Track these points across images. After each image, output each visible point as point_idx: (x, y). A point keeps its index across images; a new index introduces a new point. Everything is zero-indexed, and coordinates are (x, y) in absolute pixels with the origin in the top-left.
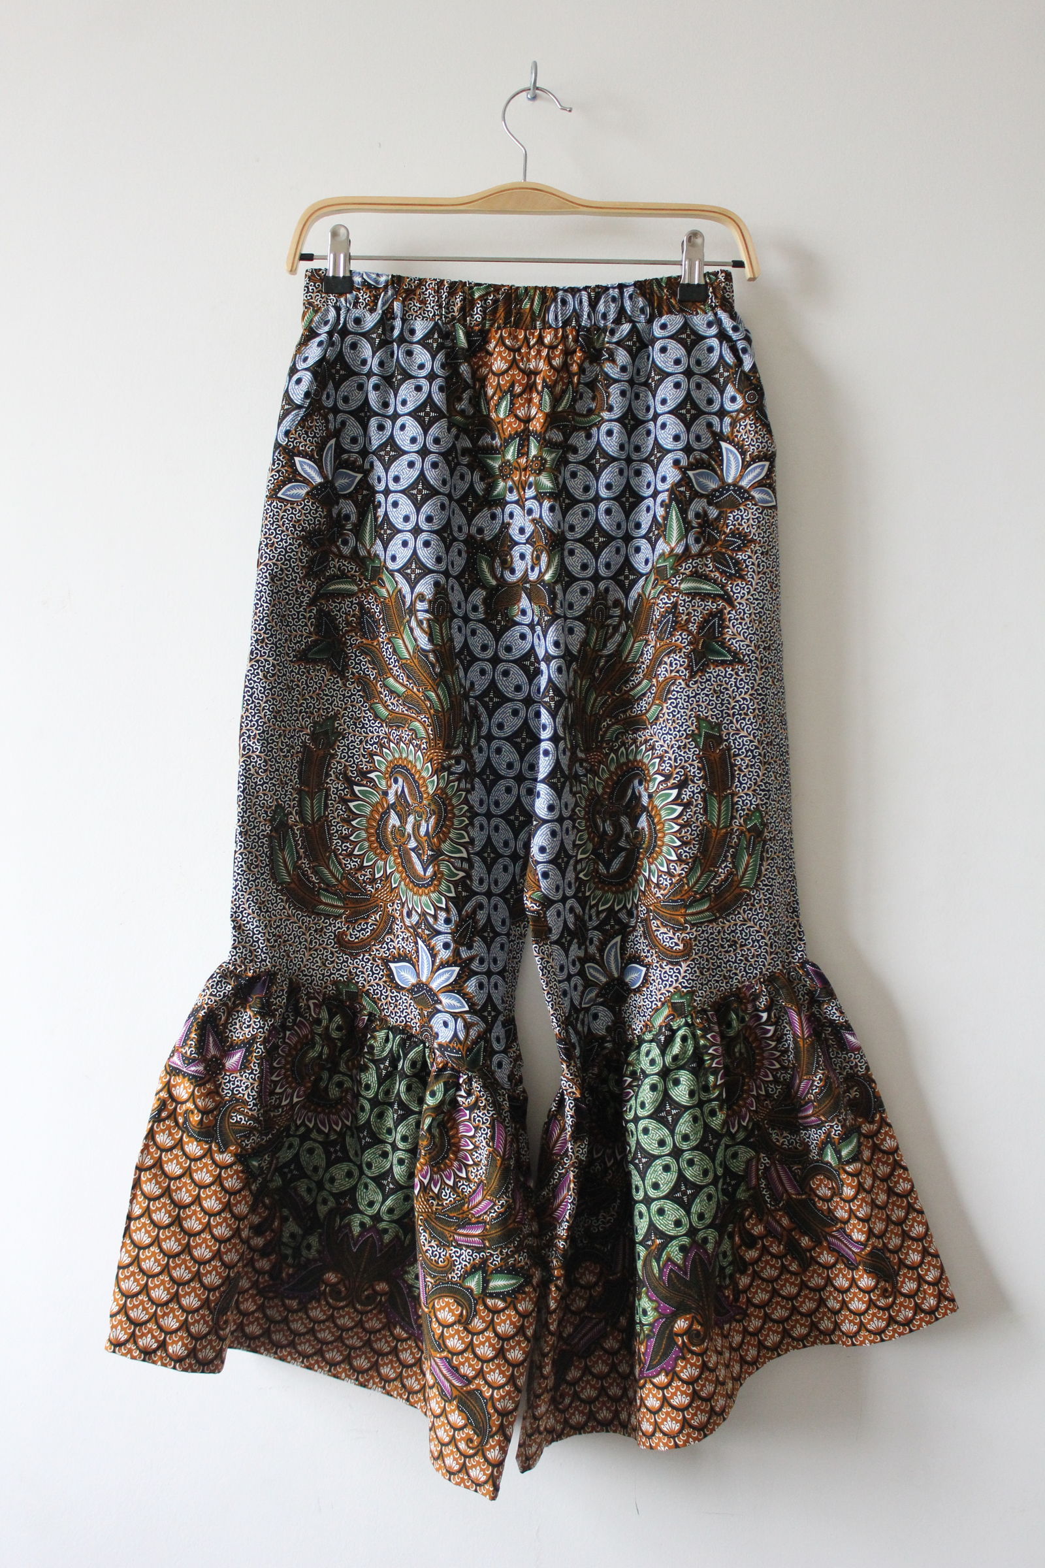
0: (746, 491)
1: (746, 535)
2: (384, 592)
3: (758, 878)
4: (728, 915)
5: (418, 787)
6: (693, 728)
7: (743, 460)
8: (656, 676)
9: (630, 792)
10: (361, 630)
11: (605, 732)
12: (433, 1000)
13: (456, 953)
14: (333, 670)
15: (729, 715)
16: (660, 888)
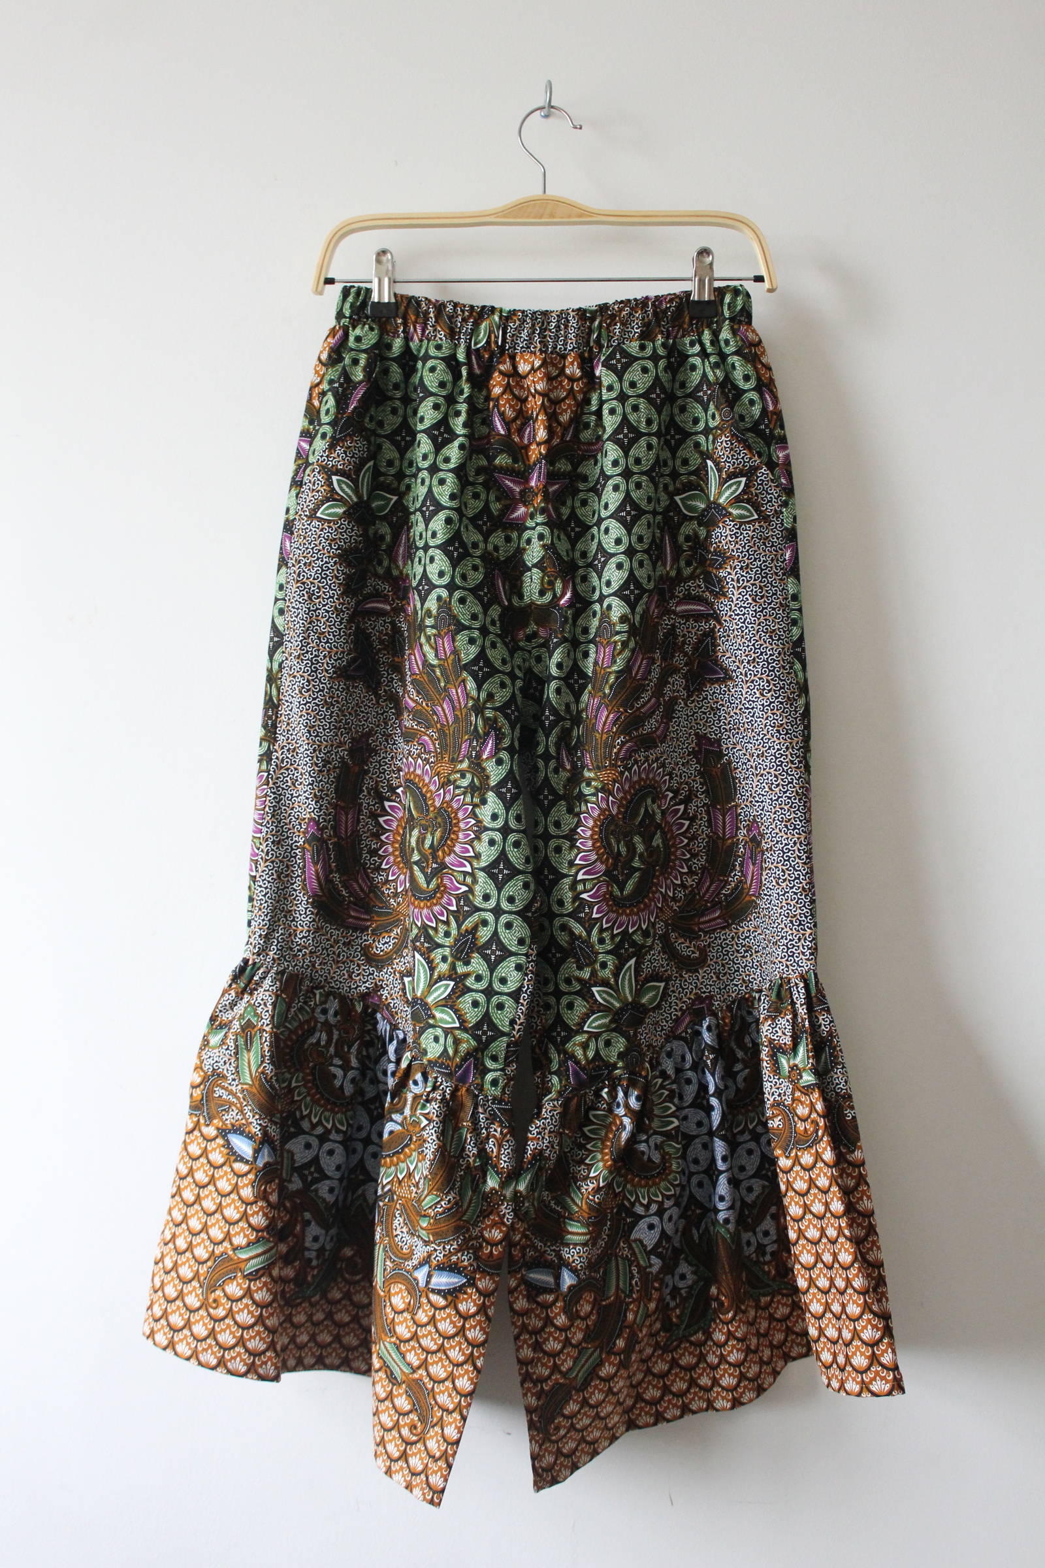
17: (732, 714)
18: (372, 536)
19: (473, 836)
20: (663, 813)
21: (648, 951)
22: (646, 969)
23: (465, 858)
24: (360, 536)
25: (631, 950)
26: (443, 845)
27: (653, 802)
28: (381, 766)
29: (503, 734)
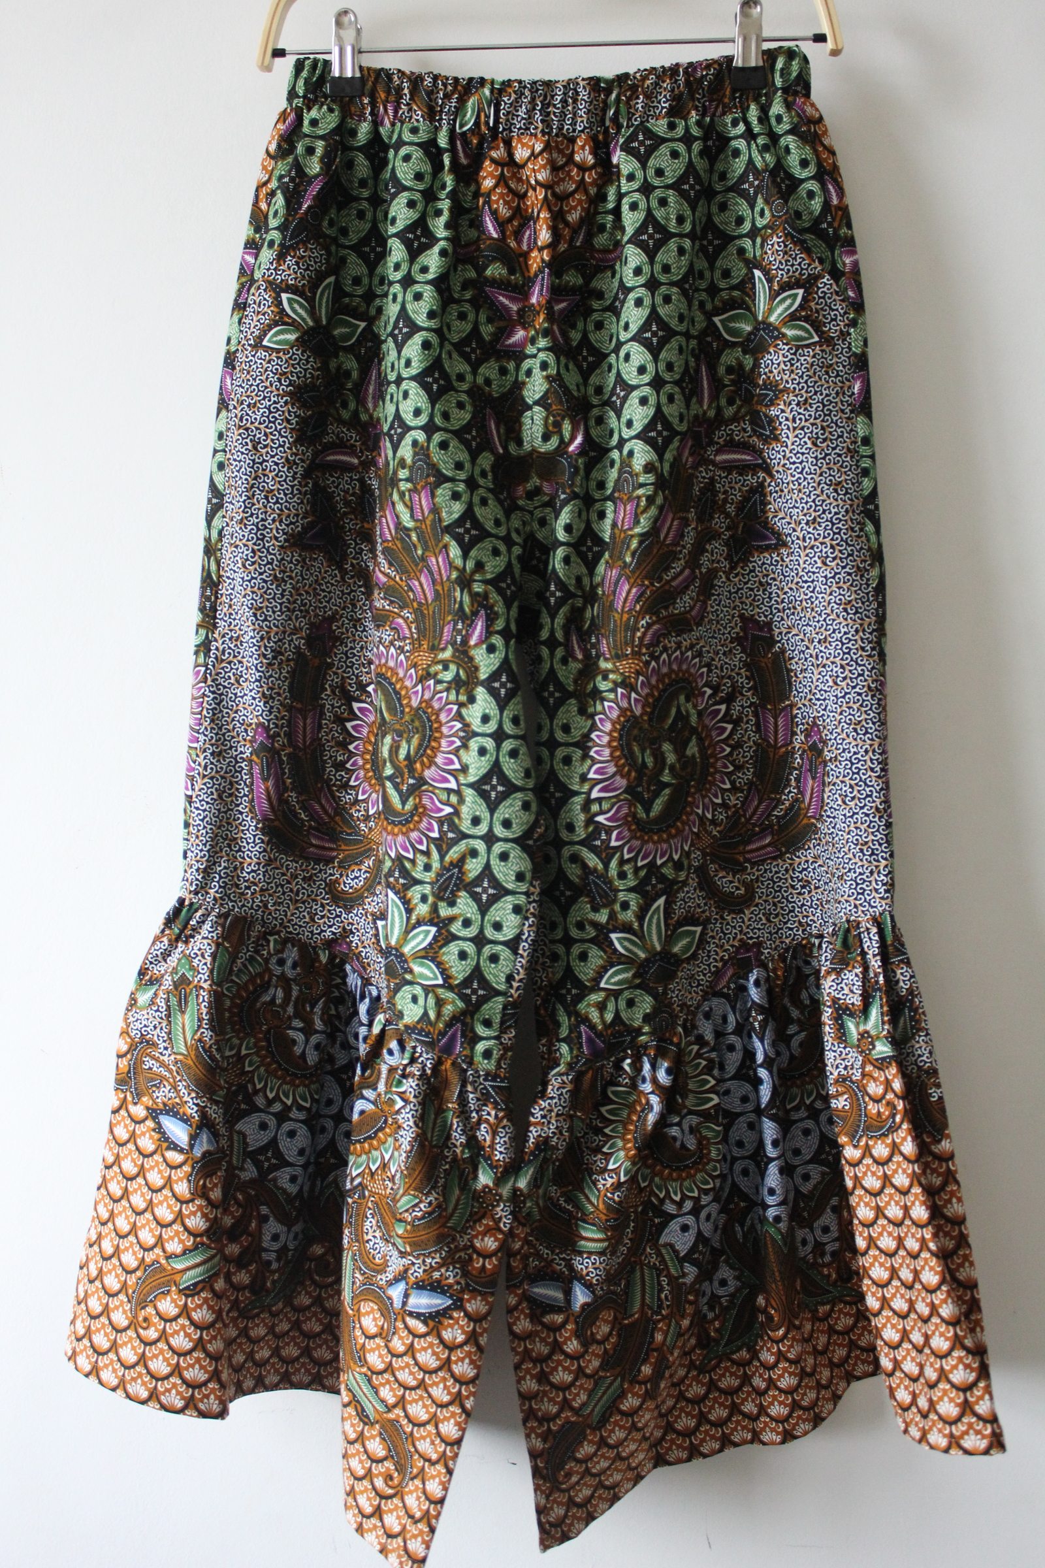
17: (786, 589)
18: (333, 370)
19: (458, 743)
20: (700, 714)
21: (681, 888)
22: (679, 911)
23: (449, 772)
24: (318, 369)
25: (660, 886)
26: (422, 756)
27: (688, 700)
28: (348, 658)
29: (496, 613)
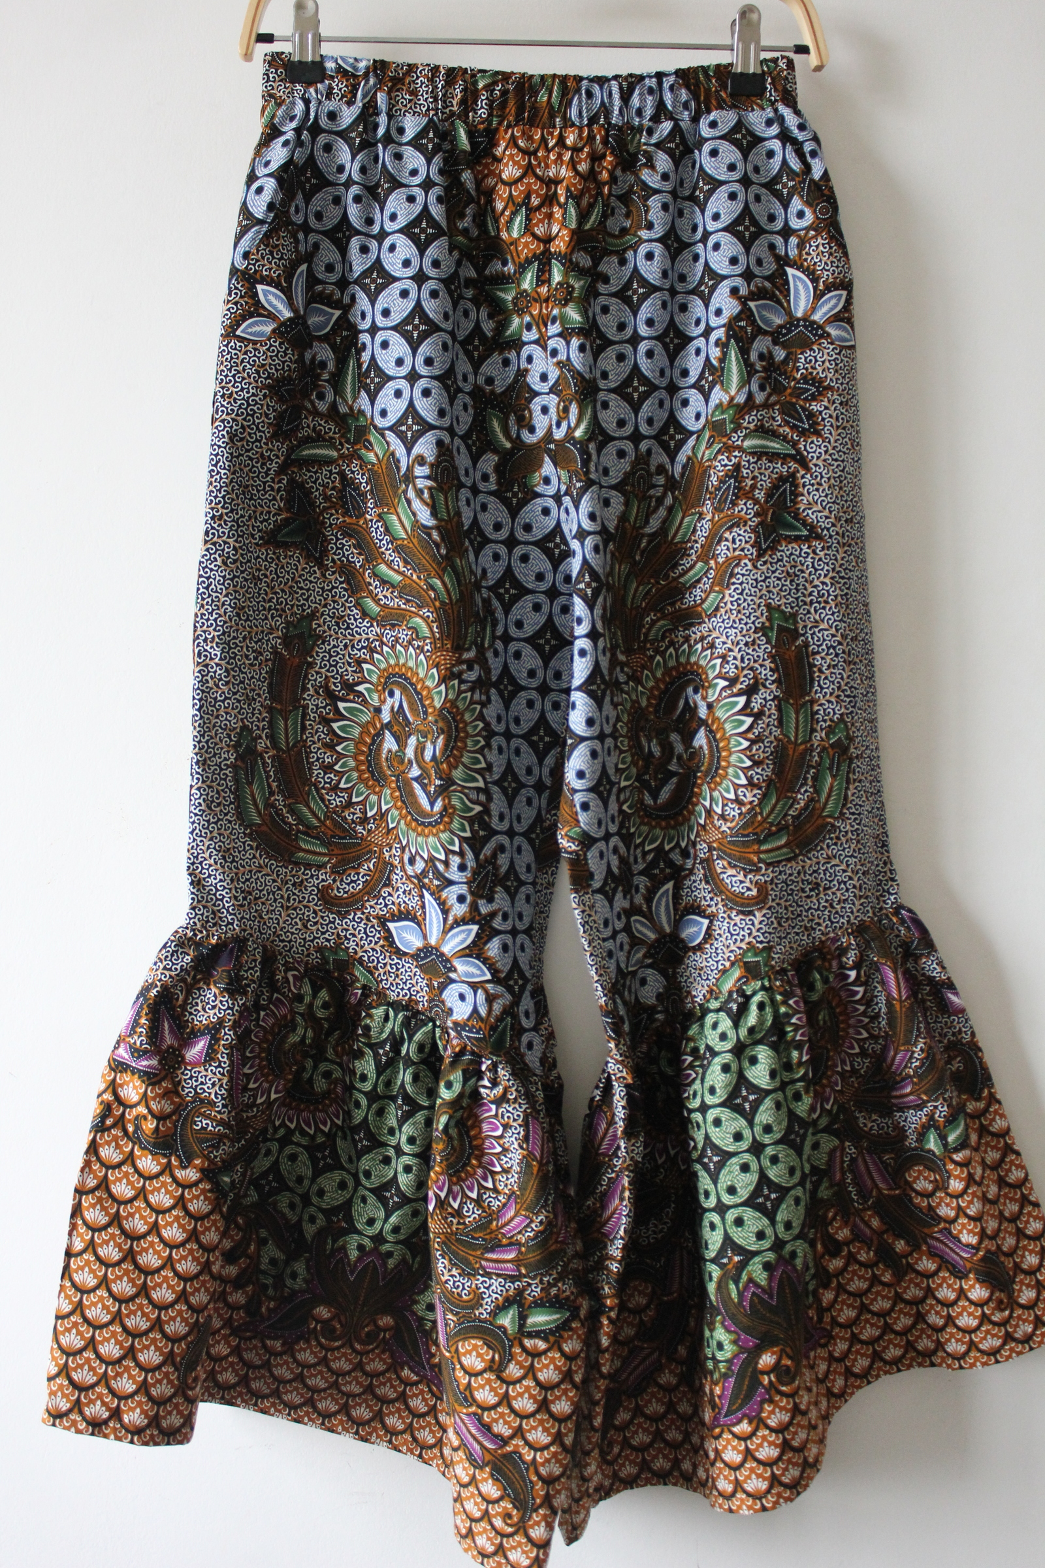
0: (820, 327)
1: (821, 381)
2: (371, 457)
3: (844, 805)
4: (809, 851)
5: (421, 700)
6: (763, 619)
7: (815, 289)
8: (715, 557)
9: (681, 703)
10: (343, 507)
11: (649, 630)
12: (445, 967)
13: (474, 907)
14: (309, 557)
15: (805, 604)
16: (725, 820)
